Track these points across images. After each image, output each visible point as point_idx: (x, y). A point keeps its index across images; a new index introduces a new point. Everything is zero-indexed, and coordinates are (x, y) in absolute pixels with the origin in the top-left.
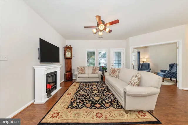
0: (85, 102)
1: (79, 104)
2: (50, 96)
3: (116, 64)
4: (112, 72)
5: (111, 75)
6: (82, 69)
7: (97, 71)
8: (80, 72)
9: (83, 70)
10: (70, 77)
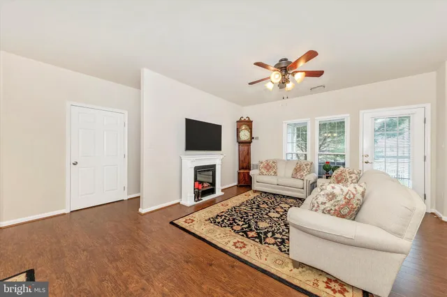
0: (236, 223)
1: (225, 221)
2: (199, 200)
6: (268, 164)
7: (302, 173)
8: (263, 170)
10: (246, 178)
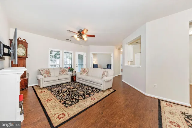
0: (76, 98)
1: (72, 101)
3: (80, 65)
4: (83, 71)
5: (82, 74)
6: (46, 71)
7: (66, 72)
8: (45, 75)
9: (48, 72)
10: (23, 84)
